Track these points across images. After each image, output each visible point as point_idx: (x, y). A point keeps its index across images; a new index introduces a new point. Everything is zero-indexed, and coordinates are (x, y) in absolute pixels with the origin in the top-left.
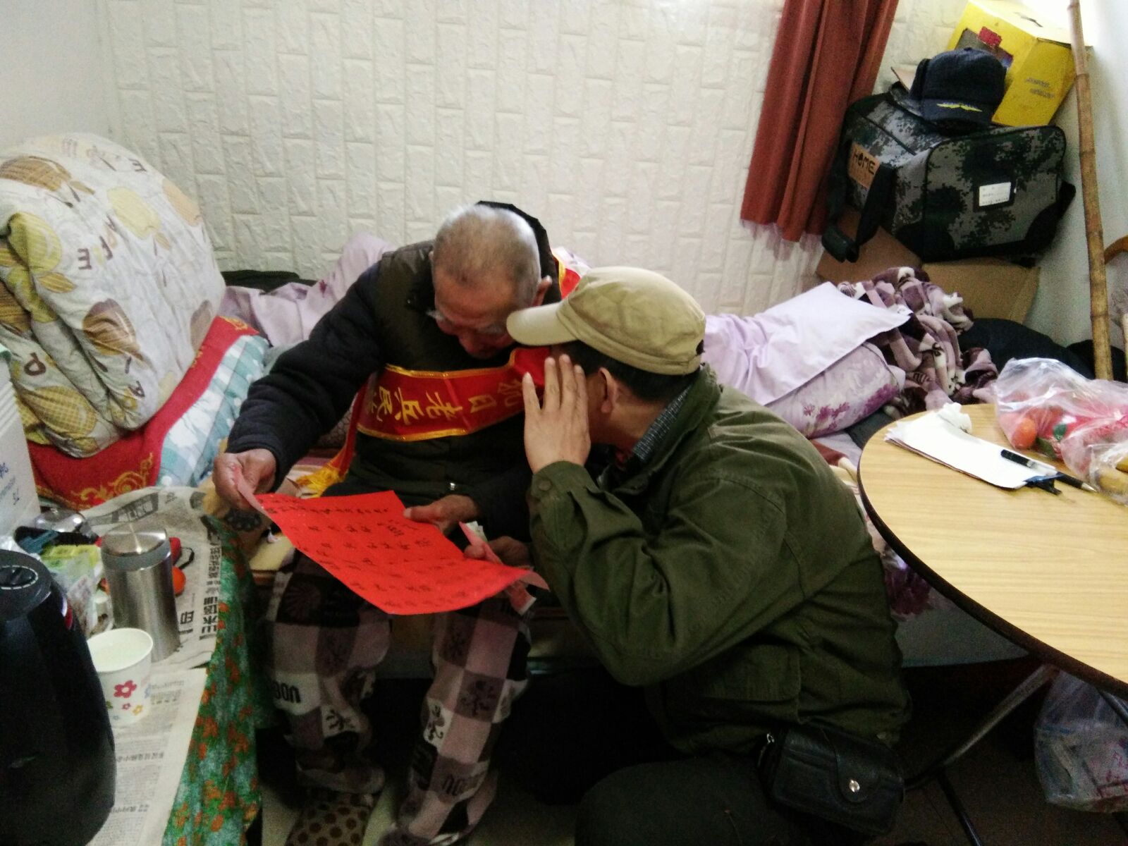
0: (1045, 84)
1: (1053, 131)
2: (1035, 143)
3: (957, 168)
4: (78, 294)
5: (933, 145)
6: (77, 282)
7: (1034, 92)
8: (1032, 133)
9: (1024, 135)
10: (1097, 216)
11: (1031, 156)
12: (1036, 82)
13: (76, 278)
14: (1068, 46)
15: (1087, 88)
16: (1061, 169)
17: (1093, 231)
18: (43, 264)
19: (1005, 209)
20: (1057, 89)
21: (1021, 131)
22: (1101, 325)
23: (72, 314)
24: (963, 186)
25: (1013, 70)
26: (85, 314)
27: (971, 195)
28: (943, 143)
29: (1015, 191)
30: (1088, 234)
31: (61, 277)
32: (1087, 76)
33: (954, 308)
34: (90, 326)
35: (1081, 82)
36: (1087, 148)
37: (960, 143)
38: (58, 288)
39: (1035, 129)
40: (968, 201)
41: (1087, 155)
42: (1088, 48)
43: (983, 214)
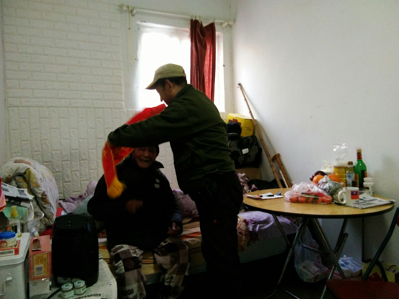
0: (249, 128)
1: (253, 136)
2: (251, 139)
3: (236, 146)
4: (40, 188)
5: (230, 142)
6: (40, 185)
7: (247, 130)
8: (249, 137)
9: (248, 138)
10: (268, 152)
11: (251, 142)
12: (247, 128)
13: (40, 184)
14: (251, 120)
15: (258, 127)
16: (257, 144)
17: (268, 155)
18: (33, 181)
19: (249, 154)
20: (252, 129)
21: (247, 137)
22: (276, 174)
23: (39, 193)
24: (238, 150)
25: (242, 125)
26: (42, 193)
27: (241, 152)
28: (232, 141)
29: (249, 150)
30: (267, 156)
31: (37, 183)
32: (257, 125)
33: (244, 176)
34: (43, 196)
35: (256, 126)
36: (261, 139)
37: (235, 141)
38: (36, 187)
39: (250, 136)
40: (240, 153)
41: (262, 140)
42: (256, 120)
43: (244, 156)
